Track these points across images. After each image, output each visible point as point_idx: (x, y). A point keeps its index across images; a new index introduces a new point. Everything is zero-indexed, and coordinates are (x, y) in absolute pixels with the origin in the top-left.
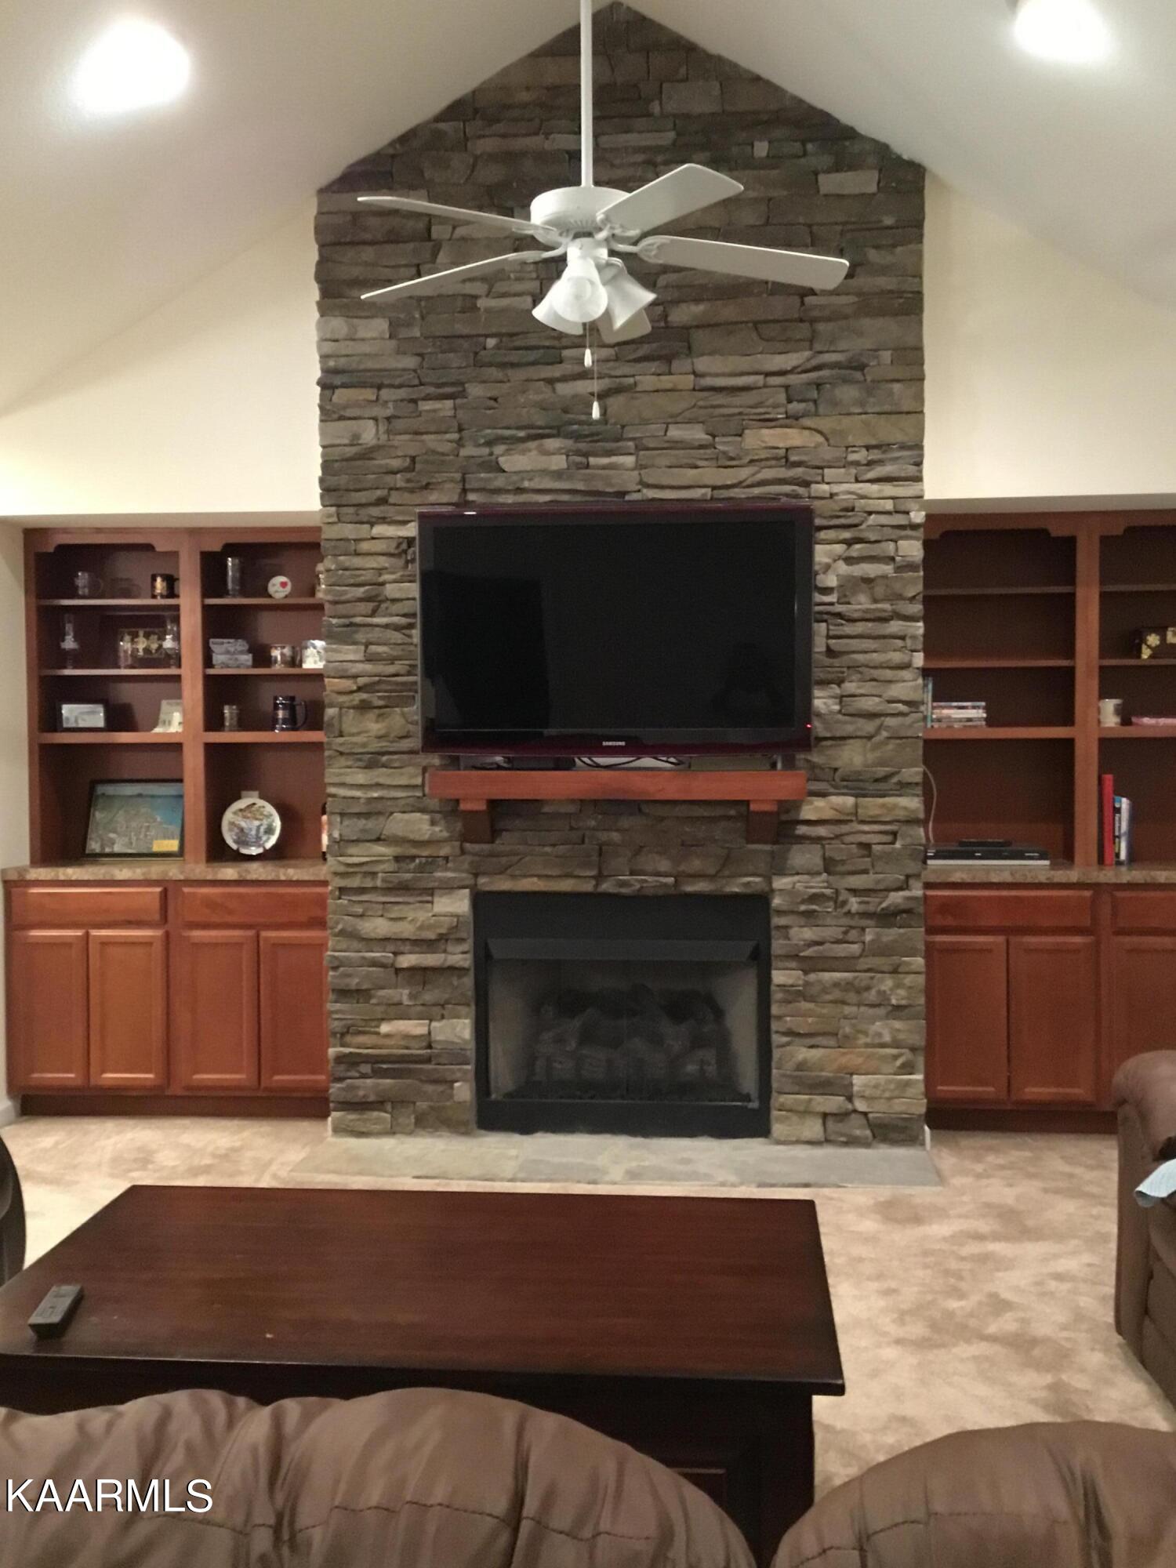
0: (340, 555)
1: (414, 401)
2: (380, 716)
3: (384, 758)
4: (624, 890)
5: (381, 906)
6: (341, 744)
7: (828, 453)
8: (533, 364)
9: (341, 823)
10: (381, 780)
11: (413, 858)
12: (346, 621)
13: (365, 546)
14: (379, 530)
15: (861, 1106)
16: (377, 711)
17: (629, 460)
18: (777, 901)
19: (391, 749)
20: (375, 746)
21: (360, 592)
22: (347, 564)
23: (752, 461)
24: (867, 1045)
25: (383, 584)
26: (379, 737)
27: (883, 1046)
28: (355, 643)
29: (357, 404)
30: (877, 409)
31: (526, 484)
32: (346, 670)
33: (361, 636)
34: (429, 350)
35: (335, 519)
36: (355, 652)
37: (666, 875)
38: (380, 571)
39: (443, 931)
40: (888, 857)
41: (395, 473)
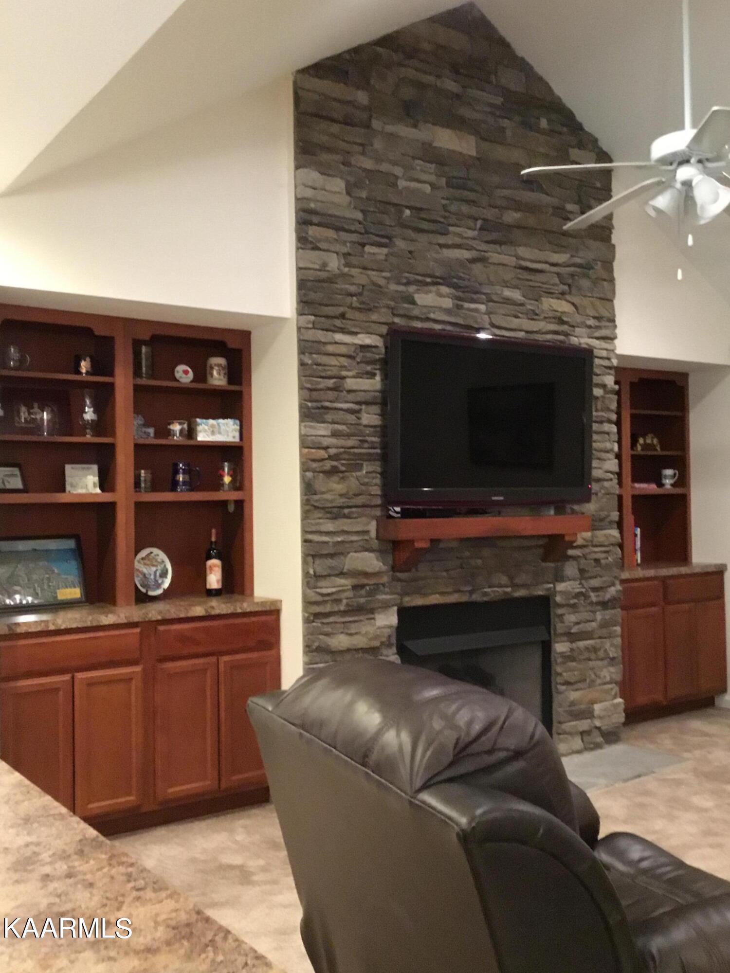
0: (314, 353)
1: (363, 245)
2: (343, 478)
3: (346, 511)
4: (485, 599)
5: (343, 625)
6: (317, 501)
7: (578, 318)
8: (432, 232)
9: (314, 563)
10: (345, 528)
11: (363, 586)
12: (319, 405)
13: (330, 348)
14: (339, 337)
15: (598, 723)
16: (341, 475)
17: (482, 307)
18: (558, 599)
19: (351, 504)
20: (341, 501)
21: (330, 383)
22: (319, 361)
23: (545, 318)
24: (600, 685)
25: (344, 378)
26: (341, 495)
27: (605, 684)
28: (323, 422)
29: (327, 240)
30: (598, 296)
31: (432, 316)
32: (320, 443)
33: (329, 417)
34: (372, 209)
35: (310, 326)
36: (326, 429)
37: (507, 586)
38: (343, 367)
39: (384, 639)
40: (608, 567)
41: (352, 295)
